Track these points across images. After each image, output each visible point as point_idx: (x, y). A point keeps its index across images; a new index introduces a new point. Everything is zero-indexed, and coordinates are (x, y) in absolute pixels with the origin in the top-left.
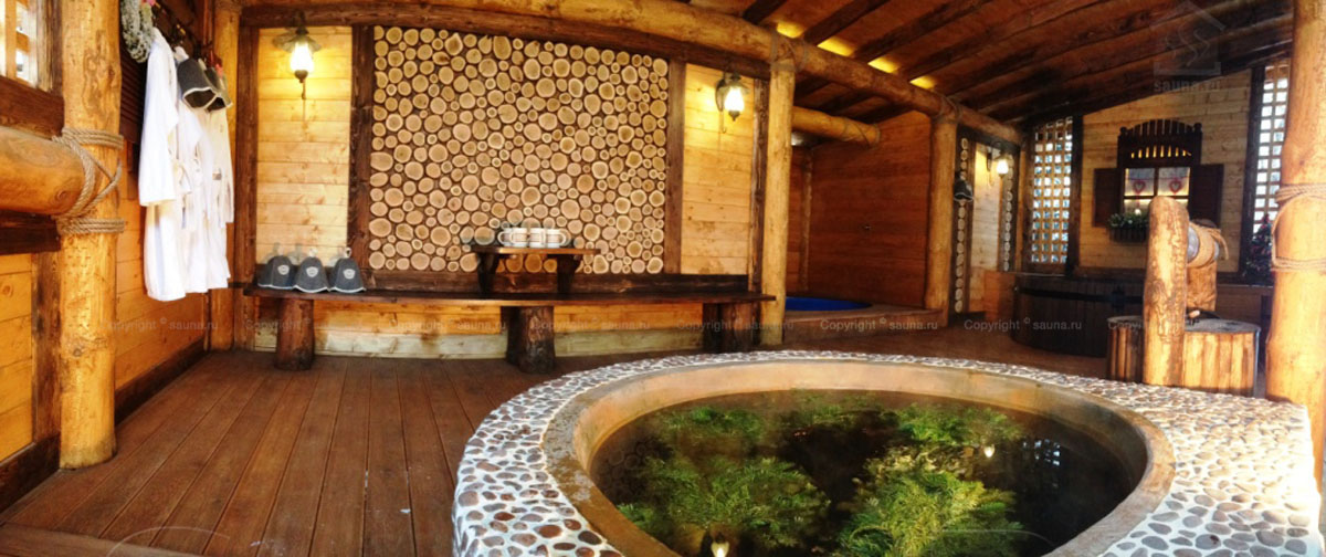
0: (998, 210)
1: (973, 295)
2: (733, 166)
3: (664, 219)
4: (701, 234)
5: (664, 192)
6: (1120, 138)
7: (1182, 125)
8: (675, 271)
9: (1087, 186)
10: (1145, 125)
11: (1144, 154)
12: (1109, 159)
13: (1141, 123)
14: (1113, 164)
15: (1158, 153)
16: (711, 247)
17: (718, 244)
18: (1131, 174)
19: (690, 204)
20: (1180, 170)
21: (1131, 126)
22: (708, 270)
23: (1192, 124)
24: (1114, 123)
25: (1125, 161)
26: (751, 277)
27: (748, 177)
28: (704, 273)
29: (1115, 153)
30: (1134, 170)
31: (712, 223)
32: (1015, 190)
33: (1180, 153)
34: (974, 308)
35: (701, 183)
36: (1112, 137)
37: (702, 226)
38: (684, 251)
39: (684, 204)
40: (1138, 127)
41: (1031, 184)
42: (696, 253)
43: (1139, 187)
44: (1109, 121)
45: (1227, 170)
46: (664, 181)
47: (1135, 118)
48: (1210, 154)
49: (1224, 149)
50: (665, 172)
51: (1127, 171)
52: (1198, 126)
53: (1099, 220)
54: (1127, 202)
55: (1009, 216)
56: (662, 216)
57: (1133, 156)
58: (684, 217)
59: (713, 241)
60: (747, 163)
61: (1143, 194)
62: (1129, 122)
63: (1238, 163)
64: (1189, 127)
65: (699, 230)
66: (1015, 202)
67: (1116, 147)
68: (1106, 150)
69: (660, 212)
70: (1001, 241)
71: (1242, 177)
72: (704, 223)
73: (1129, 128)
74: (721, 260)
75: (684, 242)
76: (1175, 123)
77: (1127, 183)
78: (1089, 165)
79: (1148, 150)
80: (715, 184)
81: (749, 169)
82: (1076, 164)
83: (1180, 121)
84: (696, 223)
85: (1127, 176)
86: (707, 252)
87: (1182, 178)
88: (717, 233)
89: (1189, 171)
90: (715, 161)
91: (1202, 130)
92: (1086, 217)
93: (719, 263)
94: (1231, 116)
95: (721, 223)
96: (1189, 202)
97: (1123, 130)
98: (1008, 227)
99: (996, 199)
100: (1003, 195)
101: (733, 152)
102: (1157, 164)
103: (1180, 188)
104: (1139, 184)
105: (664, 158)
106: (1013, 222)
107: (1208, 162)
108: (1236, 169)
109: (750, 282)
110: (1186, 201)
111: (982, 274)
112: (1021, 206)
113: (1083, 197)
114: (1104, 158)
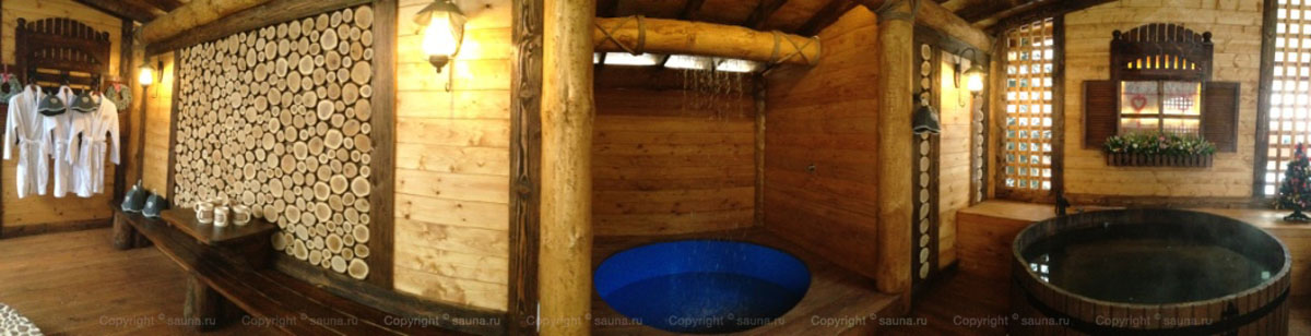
0: (968, 134)
1: (945, 245)
6: (1112, 42)
7: (1189, 32)
9: (1073, 101)
10: (1143, 29)
11: (1144, 64)
12: (1100, 68)
13: (1139, 26)
14: (1105, 75)
15: (1162, 64)
18: (1128, 88)
20: (1188, 85)
21: (1125, 29)
23: (1201, 33)
24: (1105, 25)
25: (1120, 71)
29: (1107, 62)
30: (1133, 83)
32: (985, 109)
33: (1188, 66)
34: (945, 261)
36: (1104, 41)
40: (1135, 30)
41: (1003, 99)
43: (1138, 103)
44: (1098, 21)
45: (1242, 90)
47: (1129, 19)
48: (1222, 70)
49: (1236, 66)
51: (1123, 83)
52: (1207, 36)
53: (1091, 140)
54: (1124, 121)
55: (980, 138)
57: (1130, 65)
61: (1144, 112)
62: (1122, 23)
63: (1251, 82)
64: (1197, 35)
66: (986, 122)
67: (1107, 54)
68: (1094, 57)
70: (973, 171)
71: (1255, 97)
73: (1123, 31)
76: (1180, 29)
77: (1124, 98)
78: (1074, 76)
79: (1148, 59)
82: (1058, 75)
83: (1186, 27)
85: (1123, 90)
87: (1192, 94)
89: (1199, 87)
91: (1213, 40)
92: (1073, 136)
94: (1243, 28)
96: (1201, 124)
97: (1116, 33)
98: (980, 151)
99: (966, 121)
100: (973, 116)
102: (1160, 77)
103: (1189, 105)
104: (1139, 100)
106: (985, 145)
107: (1220, 79)
108: (1249, 88)
110: (1197, 122)
111: (952, 216)
112: (992, 125)
113: (1068, 114)
114: (1092, 67)
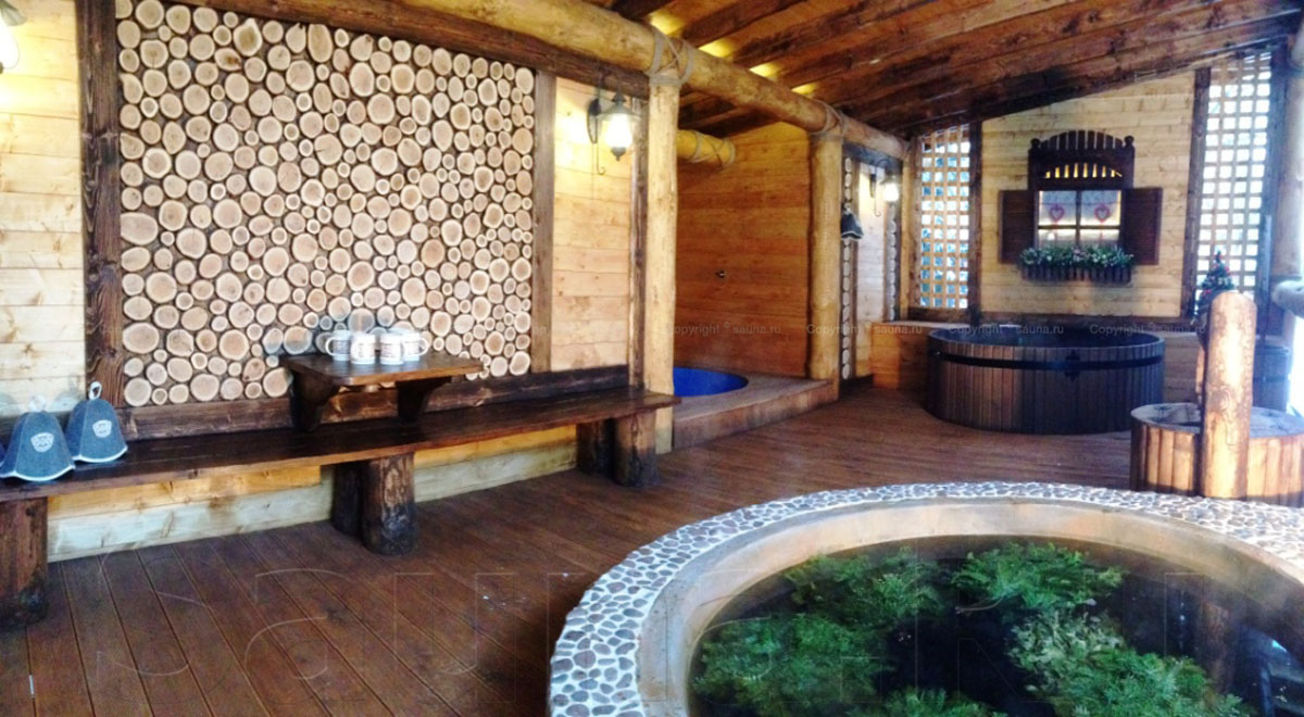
0: (882, 246)
1: (862, 355)
2: (609, 219)
3: (530, 298)
4: (573, 315)
5: (530, 260)
6: (1031, 152)
7: (1110, 138)
8: (545, 369)
9: (991, 213)
10: (1063, 136)
11: (1062, 173)
12: (1018, 177)
13: (1058, 133)
14: (1023, 185)
15: (1080, 172)
16: (585, 331)
17: (594, 325)
18: (1046, 198)
19: (562, 275)
20: (1108, 193)
21: (1045, 138)
22: (582, 362)
23: (1122, 138)
24: (1022, 133)
25: (1038, 182)
26: (632, 367)
27: (626, 232)
28: (578, 367)
29: (1024, 171)
30: (1051, 193)
31: (586, 298)
32: (898, 219)
33: (1108, 173)
34: (862, 371)
35: (574, 243)
36: (1022, 150)
37: (574, 303)
38: (555, 340)
39: (555, 274)
40: (1054, 138)
41: (917, 209)
42: (568, 341)
43: (1056, 214)
44: (1016, 129)
45: (1166, 194)
46: (531, 245)
47: (1049, 127)
48: (1144, 174)
49: (1161, 170)
50: (531, 231)
51: (1041, 193)
52: (1129, 140)
53: (1008, 253)
54: (1041, 232)
55: (893, 251)
56: (528, 294)
57: (1048, 175)
58: (555, 292)
59: (588, 322)
60: (624, 213)
61: (1061, 223)
62: (1042, 132)
63: (1179, 186)
64: (1119, 142)
65: (571, 308)
66: (899, 234)
67: (1026, 162)
68: (1013, 166)
69: (525, 289)
70: (886, 284)
71: (1184, 203)
72: (577, 298)
73: (1042, 140)
74: (596, 346)
75: (554, 327)
76: (1101, 136)
77: (1041, 208)
78: (992, 185)
79: (1067, 168)
80: (588, 245)
81: (627, 222)
82: (975, 184)
83: (1107, 133)
84: (568, 299)
85: (1041, 201)
86: (581, 338)
87: (1111, 203)
88: (592, 310)
89: (1119, 195)
90: (588, 214)
91: (1135, 144)
92: (990, 249)
93: (595, 352)
94: (1170, 128)
95: (596, 297)
96: (1121, 234)
97: (1035, 142)
98: (893, 264)
99: (880, 232)
100: (887, 227)
101: (610, 201)
102: (1078, 186)
103: (1108, 215)
104: (1057, 211)
105: (530, 211)
106: (898, 259)
107: (1143, 185)
108: (1176, 193)
109: (631, 373)
110: (1116, 232)
111: (868, 326)
112: (905, 238)
113: (985, 225)
114: (1010, 177)
